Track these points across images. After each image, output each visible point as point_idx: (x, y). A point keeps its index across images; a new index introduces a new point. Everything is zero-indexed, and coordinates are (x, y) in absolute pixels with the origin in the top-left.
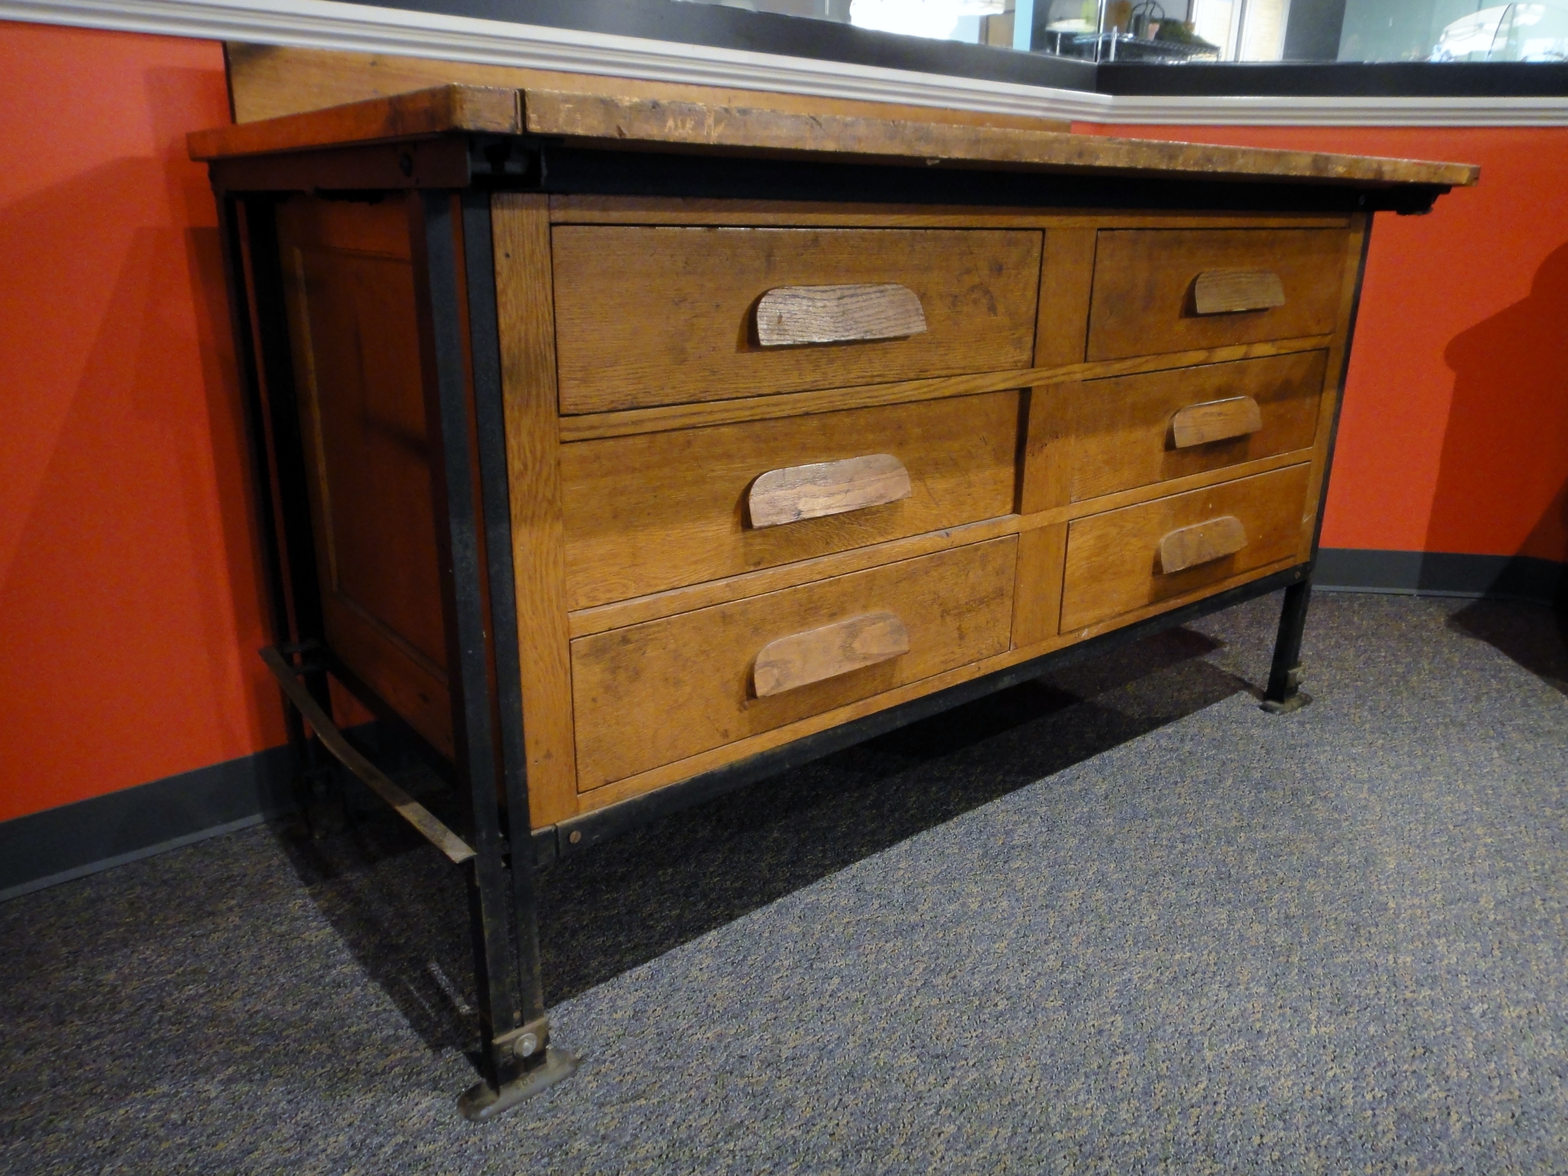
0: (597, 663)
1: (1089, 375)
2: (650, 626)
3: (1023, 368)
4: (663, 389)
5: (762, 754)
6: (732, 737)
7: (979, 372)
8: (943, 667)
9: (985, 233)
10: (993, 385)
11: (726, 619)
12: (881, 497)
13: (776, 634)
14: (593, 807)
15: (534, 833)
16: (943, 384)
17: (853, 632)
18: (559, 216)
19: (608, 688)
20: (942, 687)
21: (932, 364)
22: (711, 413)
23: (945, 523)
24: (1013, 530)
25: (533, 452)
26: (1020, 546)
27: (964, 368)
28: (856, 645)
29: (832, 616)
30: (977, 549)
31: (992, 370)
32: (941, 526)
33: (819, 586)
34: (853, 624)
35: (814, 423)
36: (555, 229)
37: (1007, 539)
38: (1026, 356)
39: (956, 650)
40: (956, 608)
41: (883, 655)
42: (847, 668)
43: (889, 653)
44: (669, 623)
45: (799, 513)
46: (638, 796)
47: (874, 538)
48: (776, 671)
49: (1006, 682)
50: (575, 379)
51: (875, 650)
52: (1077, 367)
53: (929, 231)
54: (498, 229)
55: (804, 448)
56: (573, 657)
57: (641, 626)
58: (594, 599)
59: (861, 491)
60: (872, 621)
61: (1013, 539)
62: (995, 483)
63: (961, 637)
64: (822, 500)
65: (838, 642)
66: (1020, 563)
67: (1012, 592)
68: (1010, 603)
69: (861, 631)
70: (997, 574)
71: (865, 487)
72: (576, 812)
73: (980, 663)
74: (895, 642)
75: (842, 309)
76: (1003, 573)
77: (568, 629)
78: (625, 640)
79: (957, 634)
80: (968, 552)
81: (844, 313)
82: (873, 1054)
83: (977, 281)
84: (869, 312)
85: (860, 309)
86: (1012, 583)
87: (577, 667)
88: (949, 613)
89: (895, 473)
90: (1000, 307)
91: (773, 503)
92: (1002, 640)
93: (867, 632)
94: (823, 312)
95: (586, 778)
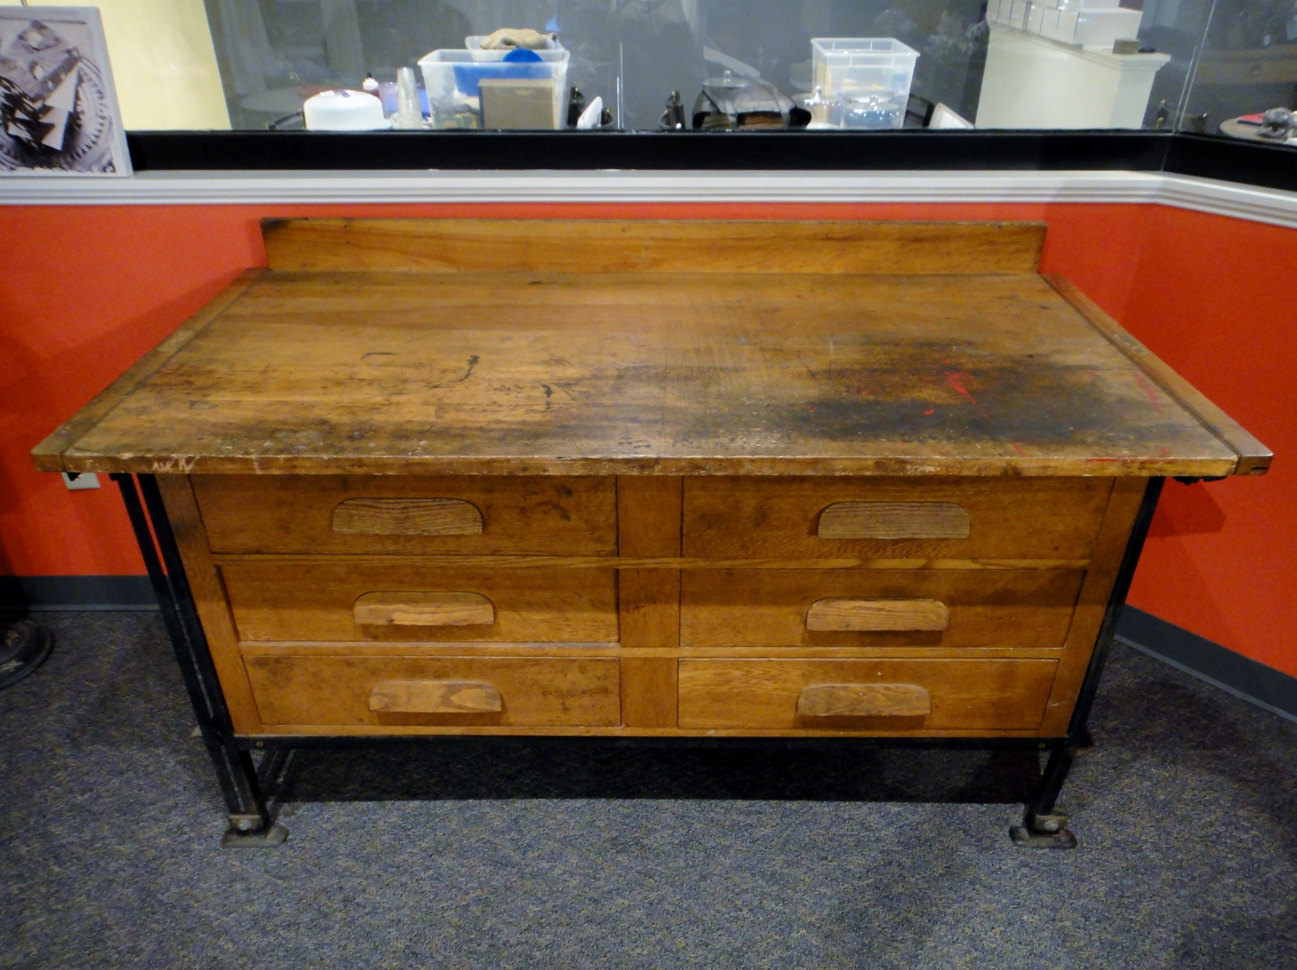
0: (263, 670)
1: (685, 566)
2: (294, 659)
3: (606, 556)
4: (277, 546)
5: (392, 736)
6: (365, 723)
7: (556, 555)
8: (550, 724)
10: (574, 565)
11: (349, 664)
12: (465, 620)
13: (391, 678)
14: (272, 732)
15: (236, 735)
16: (520, 560)
17: (452, 690)
19: (271, 682)
20: (551, 734)
21: (506, 548)
22: (315, 560)
23: (544, 639)
24: (615, 655)
25: (199, 568)
26: (622, 666)
27: (540, 552)
28: (454, 698)
29: (437, 676)
30: (573, 661)
31: (571, 555)
32: (538, 641)
33: (422, 659)
34: (454, 686)
35: (410, 570)
37: (608, 660)
38: (610, 547)
39: (562, 716)
40: (557, 691)
42: (442, 710)
44: (307, 659)
45: (392, 621)
47: (474, 639)
48: (386, 700)
49: (626, 744)
50: (217, 538)
51: (469, 704)
52: (673, 560)
55: (401, 582)
56: (246, 664)
57: (288, 657)
58: (258, 638)
60: (470, 687)
61: (614, 661)
62: (595, 621)
63: (566, 709)
64: (412, 615)
65: (438, 693)
66: (624, 677)
67: (618, 692)
68: (617, 699)
69: (459, 690)
70: (599, 679)
71: (451, 612)
72: (262, 731)
73: (588, 728)
74: (487, 704)
75: (404, 515)
76: (605, 679)
77: (239, 651)
78: (278, 661)
79: (561, 707)
80: (565, 661)
81: (406, 518)
82: (391, 930)
83: (544, 499)
84: (429, 518)
85: (422, 516)
86: (618, 687)
87: (249, 669)
88: (550, 694)
89: (480, 607)
90: (574, 516)
91: (371, 611)
92: (611, 718)
93: (465, 692)
94: (387, 517)
95: (266, 719)
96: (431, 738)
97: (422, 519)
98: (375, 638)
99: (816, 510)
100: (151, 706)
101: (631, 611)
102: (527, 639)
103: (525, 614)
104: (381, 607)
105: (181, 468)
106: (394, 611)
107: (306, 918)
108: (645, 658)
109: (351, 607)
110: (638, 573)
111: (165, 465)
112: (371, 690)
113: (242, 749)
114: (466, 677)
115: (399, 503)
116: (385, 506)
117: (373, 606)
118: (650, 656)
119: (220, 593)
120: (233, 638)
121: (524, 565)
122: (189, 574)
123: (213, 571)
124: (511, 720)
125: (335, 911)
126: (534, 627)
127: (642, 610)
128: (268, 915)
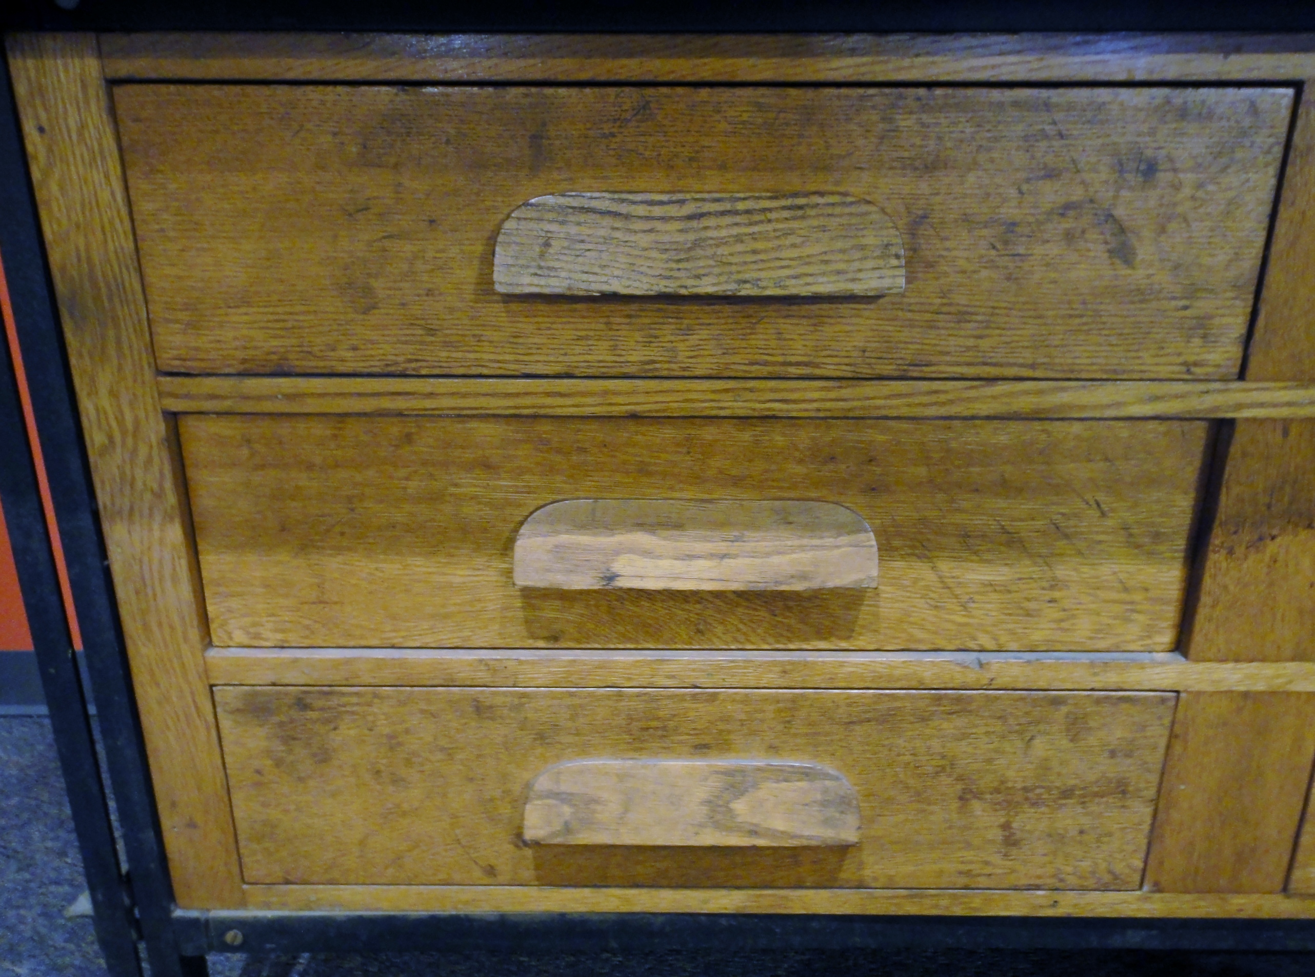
0: (261, 726)
2: (343, 694)
3: (1209, 379)
4: (333, 350)
5: (563, 915)
6: (501, 879)
8: (962, 881)
9: (1104, 94)
10: (1118, 405)
11: (481, 710)
12: (804, 577)
13: (584, 750)
14: (268, 906)
15: (178, 913)
16: (973, 393)
17: (737, 783)
18: (124, 68)
19: (278, 763)
20: (958, 911)
21: (942, 353)
22: (431, 395)
23: (985, 641)
24: (1166, 683)
25: (121, 422)
26: (1180, 715)
27: (1033, 366)
28: (740, 806)
29: (701, 748)
30: (1056, 702)
31: (1113, 377)
32: (972, 645)
33: (670, 697)
34: (742, 771)
35: (668, 433)
36: (118, 91)
37: (1146, 698)
38: (1226, 350)
39: (996, 859)
40: (997, 791)
41: (794, 837)
42: (708, 838)
43: (809, 838)
44: (376, 696)
45: (612, 578)
46: (339, 913)
47: (806, 640)
48: (567, 810)
49: (1134, 939)
50: (177, 321)
51: (779, 824)
53: (939, 92)
54: (21, 90)
55: (643, 470)
56: (219, 710)
57: (328, 690)
58: (257, 636)
59: (758, 561)
60: (785, 775)
61: (1163, 701)
62: (1126, 590)
63: (1011, 841)
64: (665, 563)
65: (701, 792)
66: (1178, 749)
67: (1151, 793)
68: (1148, 811)
69: (755, 786)
70: (1113, 754)
71: (768, 555)
72: (243, 904)
73: (1057, 896)
74: (827, 822)
75: (691, 237)
76: (1129, 755)
77: (207, 671)
78: (302, 704)
79: (996, 834)
80: (1035, 702)
81: (696, 244)
83: (1078, 194)
84: (759, 245)
85: (739, 239)
86: (1154, 778)
87: (226, 723)
88: (978, 796)
89: (844, 539)
90: (1144, 251)
91: (558, 551)
92: (1119, 868)
93: (768, 790)
94: (644, 240)
95: (256, 866)
96: (661, 919)
97: (740, 247)
98: (554, 639)
100: (27, 876)
101: (1240, 551)
102: (942, 643)
103: (945, 566)
104: (584, 539)
106: (617, 552)
108: (1246, 695)
109: (507, 547)
110: (1286, 433)
112: (528, 786)
113: (189, 950)
114: (773, 749)
115: (682, 202)
116: (641, 210)
117: (564, 538)
118: (1261, 687)
119: (172, 499)
120: (194, 634)
121: (984, 409)
122: (95, 438)
123: (156, 429)
124: (867, 873)
126: (964, 607)
127: (1271, 548)
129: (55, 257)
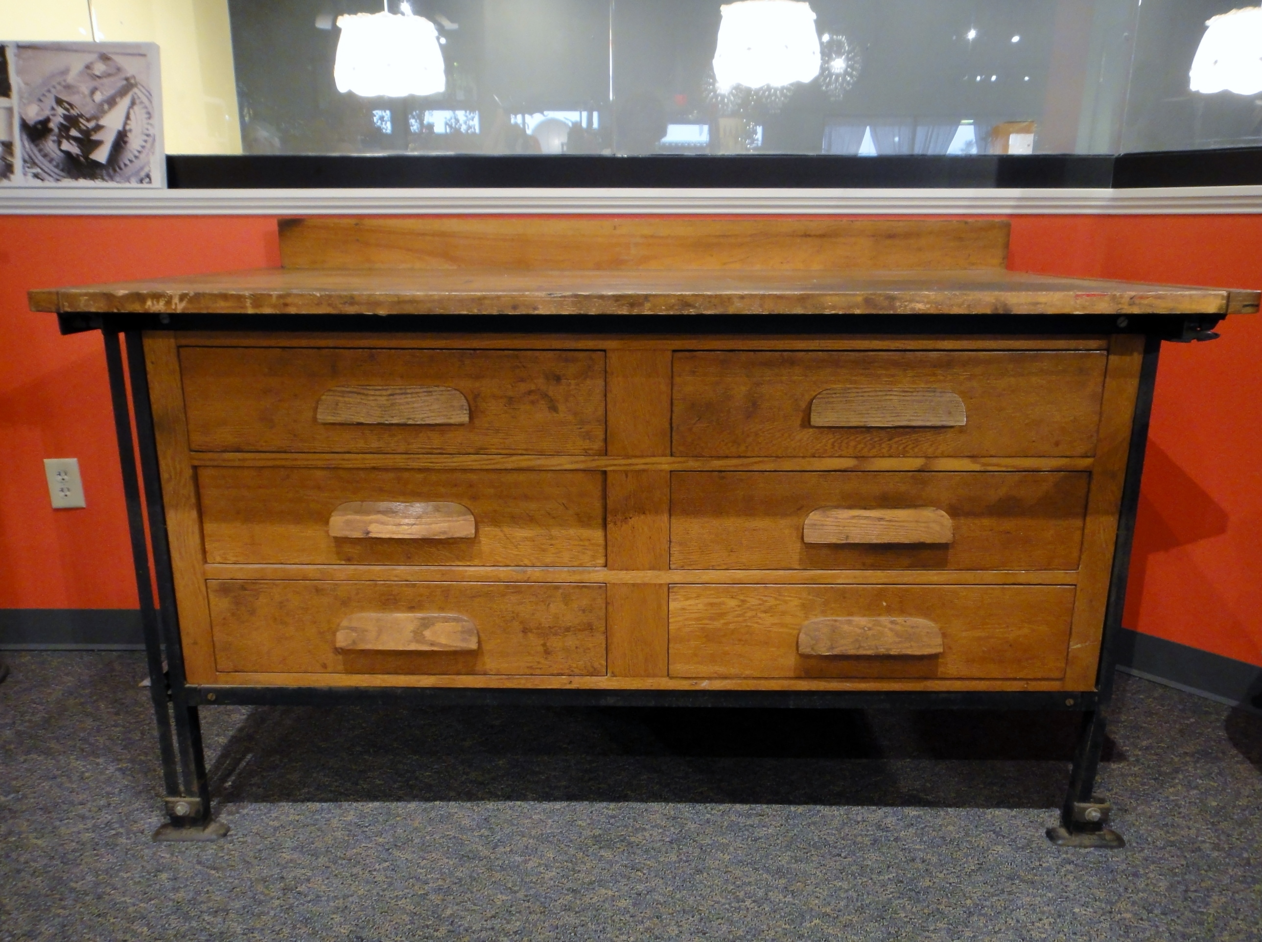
0: (226, 597)
1: (676, 467)
2: (261, 584)
3: (594, 455)
4: (258, 442)
5: (357, 688)
6: (330, 670)
7: (542, 453)
8: (528, 671)
9: (537, 353)
10: (560, 465)
11: (318, 590)
12: (445, 533)
13: (362, 609)
14: (227, 683)
15: (187, 685)
16: (504, 460)
17: (426, 624)
18: (184, 342)
19: (233, 614)
20: (530, 686)
21: (492, 445)
22: (295, 460)
23: (526, 562)
24: (601, 580)
25: (175, 468)
26: (609, 594)
27: (526, 450)
28: (427, 633)
29: (411, 608)
30: (557, 588)
31: (558, 454)
32: (522, 563)
33: (396, 585)
34: (427, 618)
35: (391, 475)
36: (181, 349)
37: (593, 586)
38: (598, 445)
39: (542, 661)
40: (538, 628)
41: (450, 646)
42: (413, 647)
43: (456, 647)
44: (274, 584)
45: (368, 533)
46: (259, 686)
47: (454, 561)
48: (354, 634)
49: (611, 701)
50: (199, 431)
51: (443, 641)
52: (663, 459)
53: (478, 352)
54: (146, 349)
55: (381, 490)
56: (209, 590)
57: (255, 581)
58: (226, 559)
59: (427, 526)
60: (446, 620)
61: (600, 587)
62: (581, 540)
63: (547, 652)
64: (390, 527)
65: (411, 627)
66: (610, 608)
67: (603, 629)
68: (602, 638)
69: (433, 624)
70: (584, 611)
71: (431, 524)
72: (216, 682)
73: (572, 678)
74: (464, 640)
75: (390, 402)
76: (591, 612)
77: (204, 573)
78: (243, 588)
79: (540, 649)
80: (548, 588)
81: (392, 405)
82: (334, 916)
83: (533, 387)
84: (415, 405)
85: (408, 403)
86: (603, 622)
87: (211, 596)
88: (531, 631)
89: (461, 518)
90: (561, 407)
91: (348, 523)
92: (596, 665)
93: (439, 626)
94: (373, 404)
95: (223, 664)
96: (399, 691)
97: (407, 406)
98: (349, 560)
99: (807, 398)
101: (619, 523)
102: (508, 563)
103: (507, 530)
104: (358, 517)
105: (173, 307)
106: (371, 522)
107: (237, 904)
108: (634, 585)
109: (327, 523)
110: (627, 476)
111: (158, 302)
112: (339, 625)
113: (192, 703)
114: (442, 609)
115: (386, 390)
116: (372, 393)
117: (349, 517)
118: (639, 581)
119: (193, 500)
120: (200, 556)
121: (509, 466)
122: (164, 476)
123: (188, 472)
124: (488, 667)
125: (272, 898)
126: (516, 547)
127: (632, 522)
128: (193, 902)
129: (154, 407)
